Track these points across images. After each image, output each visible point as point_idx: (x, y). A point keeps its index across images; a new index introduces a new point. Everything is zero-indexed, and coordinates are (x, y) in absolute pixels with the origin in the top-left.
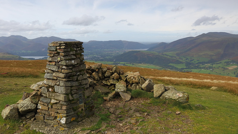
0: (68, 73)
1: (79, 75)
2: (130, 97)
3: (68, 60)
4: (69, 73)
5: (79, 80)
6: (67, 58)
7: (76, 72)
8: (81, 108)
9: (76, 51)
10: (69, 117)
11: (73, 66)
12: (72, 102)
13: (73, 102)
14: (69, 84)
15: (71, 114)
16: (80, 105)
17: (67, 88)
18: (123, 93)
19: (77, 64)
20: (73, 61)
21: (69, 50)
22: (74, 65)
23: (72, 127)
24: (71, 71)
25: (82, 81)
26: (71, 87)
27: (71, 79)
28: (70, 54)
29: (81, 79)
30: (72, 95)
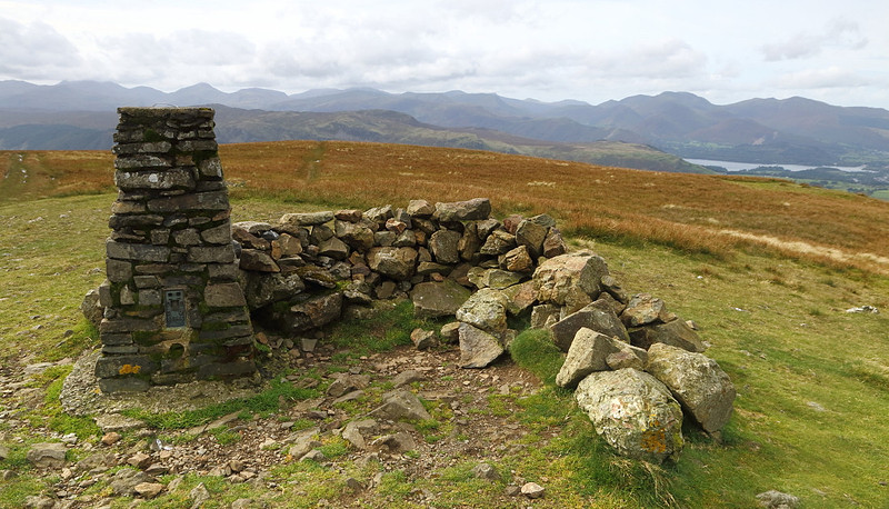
0: (124, 215)
1: (176, 228)
2: (495, 356)
3: (131, 171)
4: (130, 214)
5: (179, 246)
6: (128, 163)
7: (168, 215)
8: (175, 342)
9: (174, 142)
10: (111, 358)
11: (156, 193)
12: (128, 313)
13: (133, 314)
14: (126, 251)
15: (122, 349)
16: (168, 329)
17: (115, 263)
18: (473, 329)
19: (174, 188)
20: (154, 178)
21: (139, 135)
22: (155, 189)
23: (118, 395)
24: (142, 209)
25: (193, 248)
26: (135, 262)
27: (135, 237)
28: (140, 151)
29: (188, 242)
30: (135, 289)
